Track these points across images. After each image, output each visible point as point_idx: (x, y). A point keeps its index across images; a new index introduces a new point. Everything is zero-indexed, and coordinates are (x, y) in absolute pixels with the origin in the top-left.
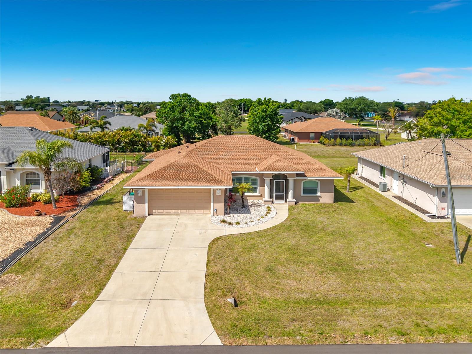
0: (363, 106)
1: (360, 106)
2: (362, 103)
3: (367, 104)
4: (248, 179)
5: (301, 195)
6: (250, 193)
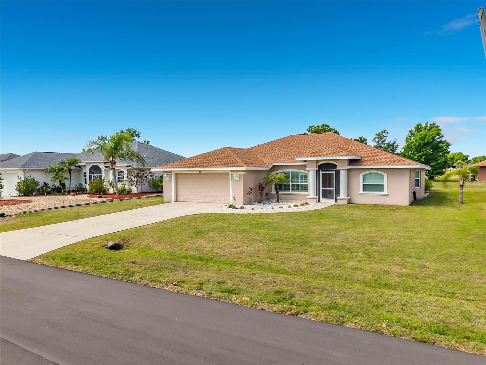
4: (297, 174)
5: (359, 193)
6: (299, 191)
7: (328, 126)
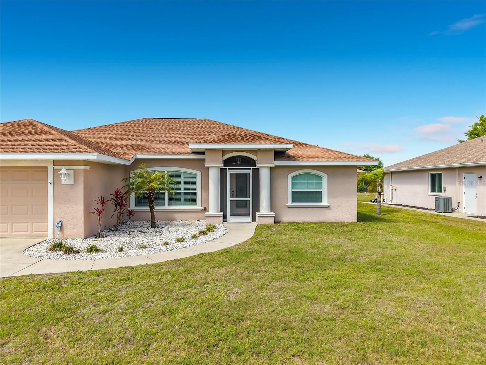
4: (178, 174)
5: (287, 205)
6: (182, 205)
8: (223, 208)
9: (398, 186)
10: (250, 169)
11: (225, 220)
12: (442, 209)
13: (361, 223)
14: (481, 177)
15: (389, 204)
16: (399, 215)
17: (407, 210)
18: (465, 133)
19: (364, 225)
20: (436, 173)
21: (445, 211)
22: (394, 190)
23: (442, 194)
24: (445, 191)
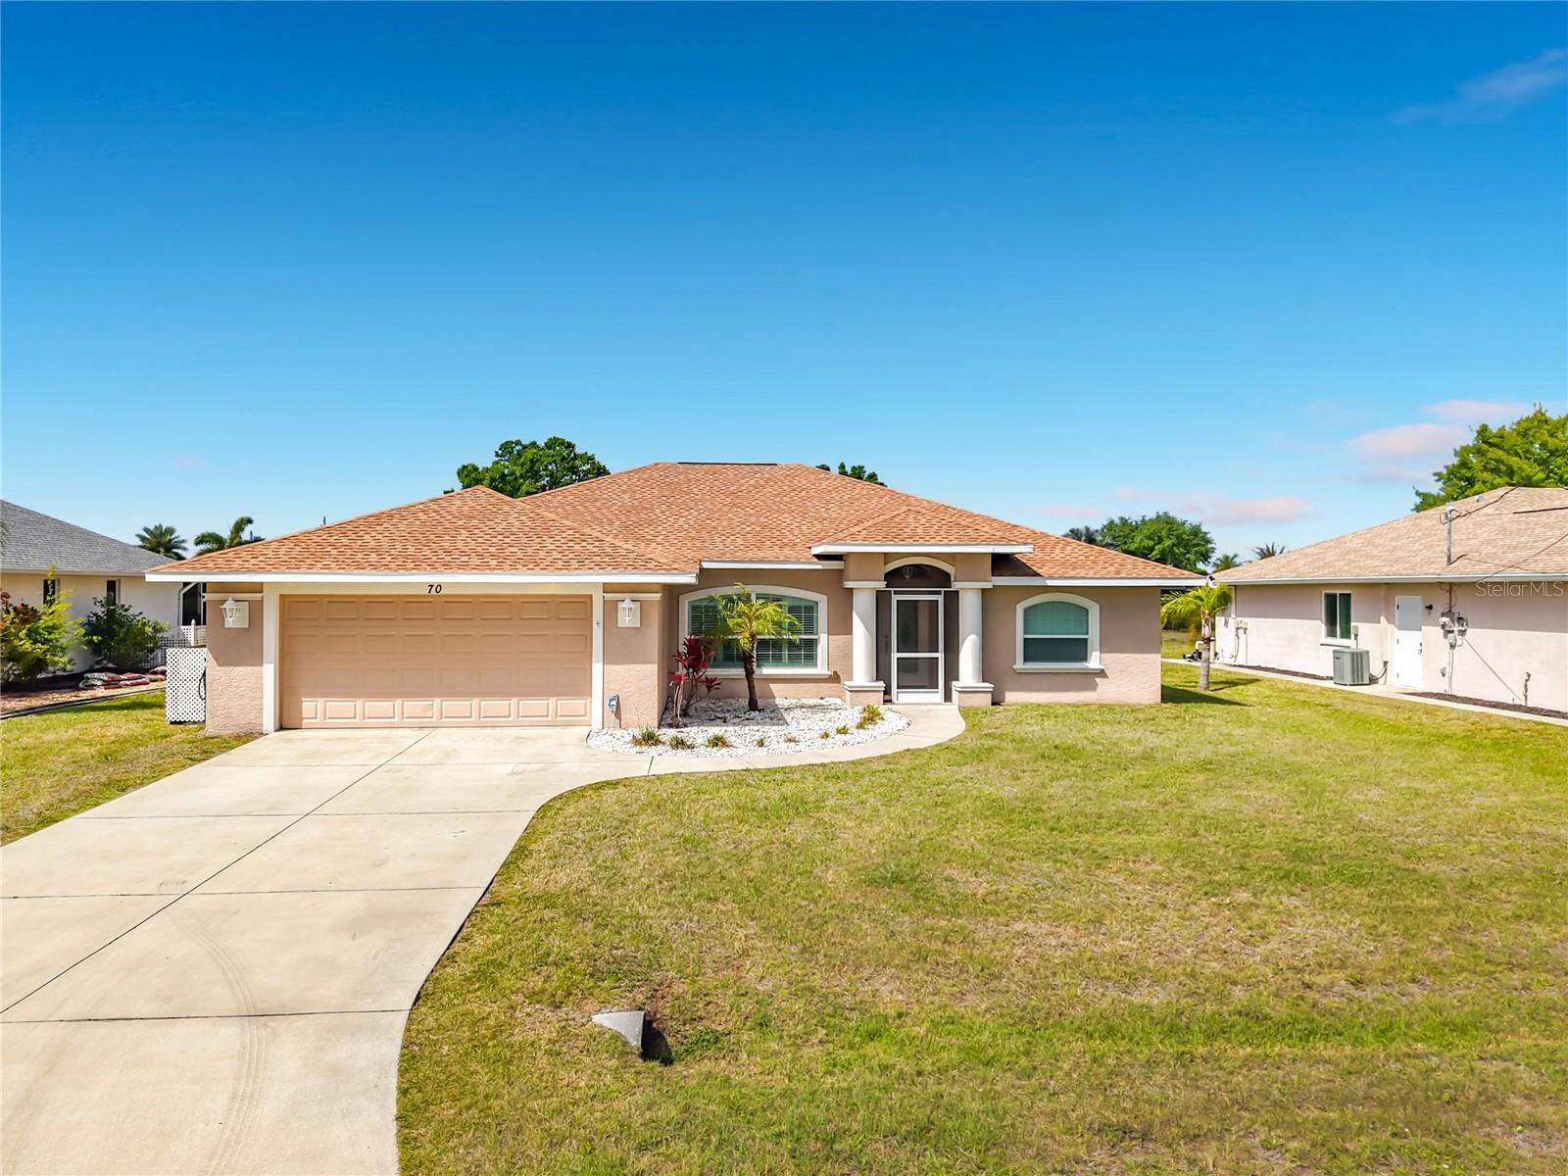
0: (1167, 543)
1: (1159, 543)
2: (1164, 533)
3: (1178, 537)
5: (1015, 667)
6: (785, 665)
7: (570, 446)
8: (881, 671)
9: (1250, 622)
10: (939, 593)
11: (887, 697)
12: (1348, 679)
13: (1169, 705)
14: (1430, 607)
15: (1231, 666)
16: (1251, 689)
17: (1269, 679)
18: (1435, 474)
19: (1178, 709)
20: (1338, 592)
21: (1354, 681)
22: (1241, 631)
23: (1350, 642)
24: (1356, 636)
